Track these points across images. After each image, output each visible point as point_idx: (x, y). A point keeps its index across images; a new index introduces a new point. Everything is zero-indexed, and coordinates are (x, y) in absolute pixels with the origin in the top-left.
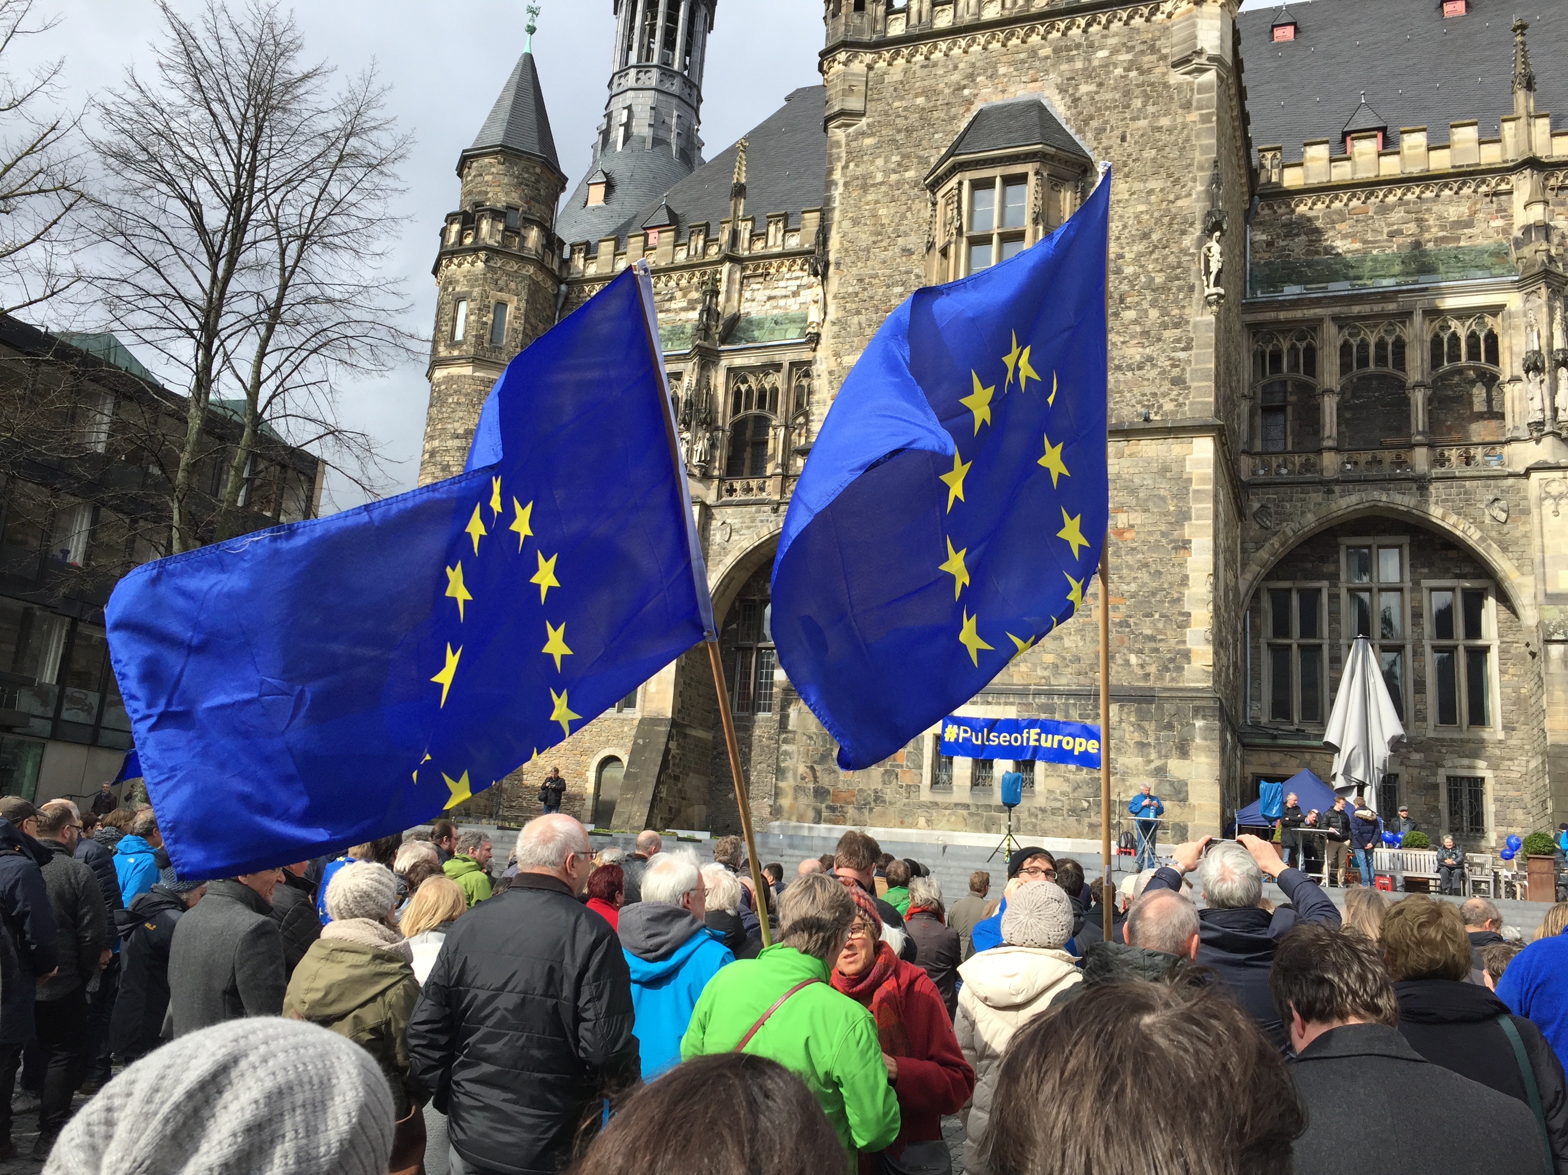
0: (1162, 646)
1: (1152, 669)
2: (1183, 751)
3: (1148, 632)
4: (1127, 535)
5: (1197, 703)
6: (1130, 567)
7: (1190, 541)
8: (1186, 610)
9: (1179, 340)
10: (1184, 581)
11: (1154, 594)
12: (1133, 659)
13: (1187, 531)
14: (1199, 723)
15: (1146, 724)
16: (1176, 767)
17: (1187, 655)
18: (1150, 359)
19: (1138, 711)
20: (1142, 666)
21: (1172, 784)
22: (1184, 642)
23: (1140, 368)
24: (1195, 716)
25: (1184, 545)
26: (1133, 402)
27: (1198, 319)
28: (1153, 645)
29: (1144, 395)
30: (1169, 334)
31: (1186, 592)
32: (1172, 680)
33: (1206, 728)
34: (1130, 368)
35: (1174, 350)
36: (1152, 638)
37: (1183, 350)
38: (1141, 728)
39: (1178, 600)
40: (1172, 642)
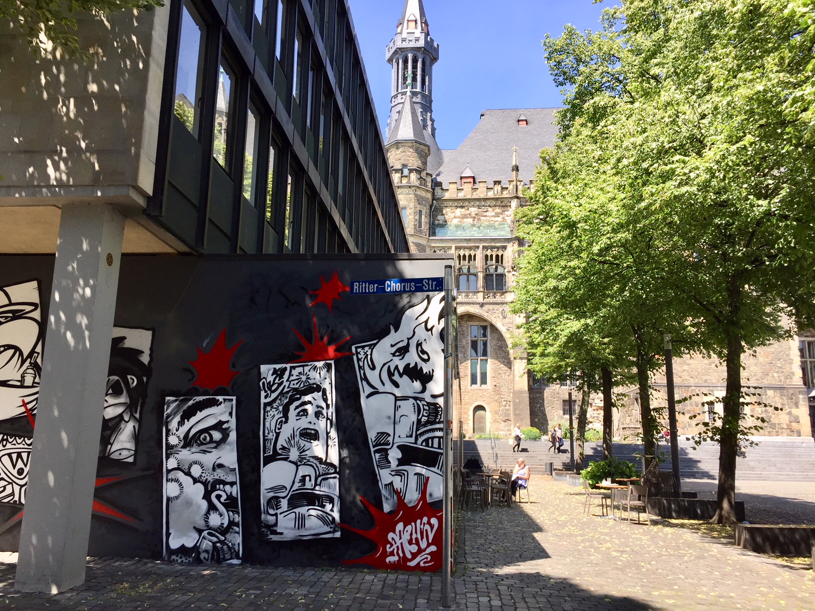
0: (785, 371)
1: (782, 378)
2: (797, 405)
3: (780, 365)
5: (800, 390)
8: (791, 358)
11: (780, 353)
12: (775, 375)
14: (801, 396)
15: (783, 397)
16: (795, 411)
17: (793, 374)
19: (780, 393)
20: (779, 377)
21: (794, 417)
22: (792, 369)
24: (799, 394)
28: (782, 370)
31: (791, 352)
32: (790, 382)
33: (804, 398)
36: (781, 368)
38: (782, 398)
39: (788, 355)
40: (788, 369)
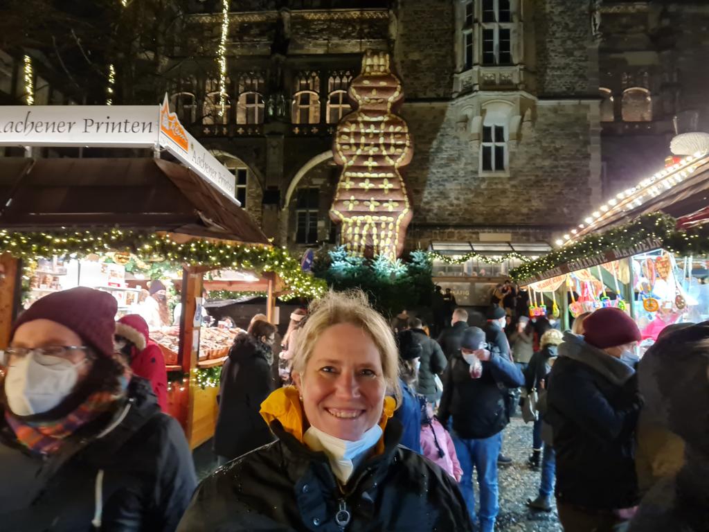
0: (579, 204)
3: (573, 197)
4: (561, 151)
6: (562, 166)
7: (590, 155)
8: (589, 187)
9: (581, 56)
10: (588, 173)
11: (574, 180)
12: (566, 210)
13: (589, 149)
18: (568, 64)
20: (570, 214)
23: (564, 68)
25: (587, 156)
26: (561, 85)
27: (590, 47)
28: (576, 203)
29: (566, 82)
30: (577, 53)
31: (589, 179)
34: (558, 68)
35: (580, 61)
36: (574, 201)
37: (584, 61)
39: (586, 183)
40: (584, 202)
